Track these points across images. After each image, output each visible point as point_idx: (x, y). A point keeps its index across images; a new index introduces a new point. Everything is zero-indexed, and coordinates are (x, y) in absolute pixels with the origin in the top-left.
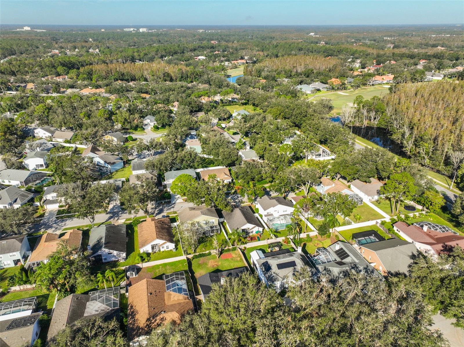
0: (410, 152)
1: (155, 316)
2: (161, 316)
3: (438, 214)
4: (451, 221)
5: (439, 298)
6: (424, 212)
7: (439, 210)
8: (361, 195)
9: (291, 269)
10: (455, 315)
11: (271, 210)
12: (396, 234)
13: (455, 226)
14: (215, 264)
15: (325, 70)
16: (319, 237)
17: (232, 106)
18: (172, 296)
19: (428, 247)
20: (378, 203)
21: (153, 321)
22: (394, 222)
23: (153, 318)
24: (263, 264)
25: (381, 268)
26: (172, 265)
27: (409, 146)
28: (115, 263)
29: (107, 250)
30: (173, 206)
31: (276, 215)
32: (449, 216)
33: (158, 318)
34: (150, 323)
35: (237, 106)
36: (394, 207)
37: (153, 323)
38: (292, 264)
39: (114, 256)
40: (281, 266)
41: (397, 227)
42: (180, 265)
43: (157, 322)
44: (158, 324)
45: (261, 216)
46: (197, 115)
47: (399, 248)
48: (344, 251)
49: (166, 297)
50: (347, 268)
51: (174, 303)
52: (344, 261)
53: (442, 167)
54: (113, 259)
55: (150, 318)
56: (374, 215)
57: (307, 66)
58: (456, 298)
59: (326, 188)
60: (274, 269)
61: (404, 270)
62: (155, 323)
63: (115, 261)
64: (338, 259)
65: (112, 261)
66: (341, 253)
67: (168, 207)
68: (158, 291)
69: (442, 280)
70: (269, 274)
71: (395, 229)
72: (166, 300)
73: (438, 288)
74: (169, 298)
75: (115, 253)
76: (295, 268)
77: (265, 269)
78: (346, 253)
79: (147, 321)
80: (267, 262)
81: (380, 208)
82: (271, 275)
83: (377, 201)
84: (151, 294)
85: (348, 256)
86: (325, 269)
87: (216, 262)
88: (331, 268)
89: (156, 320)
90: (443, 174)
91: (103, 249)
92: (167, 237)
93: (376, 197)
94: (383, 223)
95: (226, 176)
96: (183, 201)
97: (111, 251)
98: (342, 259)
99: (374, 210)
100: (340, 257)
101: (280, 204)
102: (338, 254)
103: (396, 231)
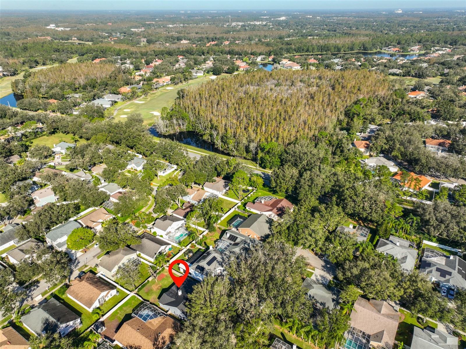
0: (222, 148)
1: (156, 339)
2: (161, 337)
3: (262, 189)
4: (270, 191)
5: (292, 239)
6: (255, 191)
7: (262, 187)
8: (216, 192)
9: (215, 262)
10: (302, 244)
11: (169, 229)
12: (249, 211)
13: (273, 194)
14: (158, 286)
15: (106, 78)
16: (209, 233)
17: (40, 138)
18: (153, 323)
19: (270, 213)
20: (226, 194)
21: (158, 344)
22: (245, 205)
23: (157, 342)
24: (196, 268)
25: (255, 237)
26: (127, 305)
27: (219, 143)
28: (75, 331)
29: (64, 325)
30: (77, 261)
31: (173, 231)
32: (268, 188)
33: (159, 339)
34: (157, 346)
35: (45, 137)
36: (237, 193)
37: (159, 344)
38: (214, 259)
39: (71, 326)
40: (209, 263)
41: (248, 207)
42: (133, 301)
43: (161, 342)
44: (162, 343)
45: (161, 236)
46: (11, 160)
47: (259, 220)
48: (233, 236)
49: (149, 326)
50: (242, 245)
51: (158, 325)
52: (236, 242)
53: (245, 154)
54: (71, 329)
55: (154, 343)
56: (230, 203)
57: (89, 76)
58: (298, 235)
59: (192, 196)
60: (206, 267)
61: (268, 232)
62: (160, 343)
63: (72, 330)
64: (233, 243)
65: (70, 332)
66: (232, 238)
67: (73, 264)
68: (140, 325)
69: (288, 228)
70: (205, 272)
71: (247, 208)
72: (151, 327)
73: (289, 235)
74: (152, 325)
75: (71, 323)
76: (217, 261)
77: (200, 270)
78: (235, 237)
79: (154, 346)
80: (198, 266)
81: (230, 197)
82: (207, 272)
83: (226, 193)
84: (138, 329)
85: (237, 238)
86: (230, 252)
87: (157, 285)
88: (233, 250)
89: (159, 342)
90: (248, 159)
91: (61, 326)
92: (107, 287)
93: (224, 191)
94: (238, 207)
95: (107, 215)
96: (82, 253)
97: (68, 323)
98: (235, 241)
99: (227, 200)
100: (232, 240)
101: (174, 221)
102: (230, 240)
103: (249, 210)
